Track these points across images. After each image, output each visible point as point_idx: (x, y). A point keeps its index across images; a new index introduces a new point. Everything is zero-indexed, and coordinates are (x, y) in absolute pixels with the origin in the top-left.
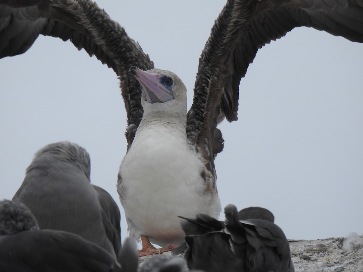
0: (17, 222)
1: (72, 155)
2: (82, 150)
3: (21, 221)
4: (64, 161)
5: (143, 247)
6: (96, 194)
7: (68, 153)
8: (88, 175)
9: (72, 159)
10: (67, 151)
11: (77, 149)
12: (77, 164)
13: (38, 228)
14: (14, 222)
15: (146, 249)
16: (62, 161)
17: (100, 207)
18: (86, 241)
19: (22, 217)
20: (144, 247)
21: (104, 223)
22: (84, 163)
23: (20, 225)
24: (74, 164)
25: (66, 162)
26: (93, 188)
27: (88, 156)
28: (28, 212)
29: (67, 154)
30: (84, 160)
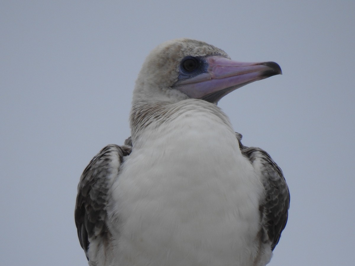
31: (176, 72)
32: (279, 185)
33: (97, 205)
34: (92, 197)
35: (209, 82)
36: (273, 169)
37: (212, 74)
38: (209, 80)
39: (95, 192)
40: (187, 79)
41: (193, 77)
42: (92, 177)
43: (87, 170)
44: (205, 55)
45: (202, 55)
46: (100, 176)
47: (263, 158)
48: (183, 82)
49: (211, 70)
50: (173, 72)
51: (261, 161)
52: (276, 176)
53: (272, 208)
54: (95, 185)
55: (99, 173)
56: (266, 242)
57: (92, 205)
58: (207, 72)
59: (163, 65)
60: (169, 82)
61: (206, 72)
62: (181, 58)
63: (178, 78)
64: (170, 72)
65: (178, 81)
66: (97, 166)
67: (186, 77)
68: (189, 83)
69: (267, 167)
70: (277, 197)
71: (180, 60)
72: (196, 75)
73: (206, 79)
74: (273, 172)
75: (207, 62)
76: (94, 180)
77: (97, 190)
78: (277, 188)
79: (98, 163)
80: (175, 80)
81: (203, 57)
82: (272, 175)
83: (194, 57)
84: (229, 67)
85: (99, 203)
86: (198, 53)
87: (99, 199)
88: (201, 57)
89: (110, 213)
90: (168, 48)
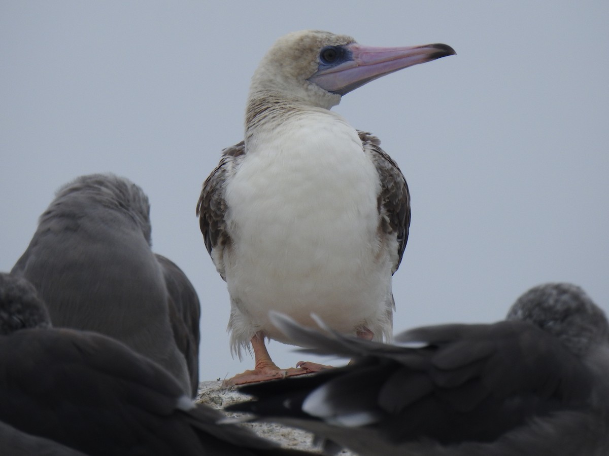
0: (11, 314)
1: (122, 196)
2: (136, 189)
3: (19, 312)
4: (109, 207)
5: (257, 366)
6: (161, 269)
7: (116, 195)
8: (147, 235)
9: (121, 205)
10: (114, 192)
11: (129, 187)
12: (130, 214)
13: (50, 326)
14: (5, 315)
15: (261, 369)
16: (105, 206)
17: (166, 294)
18: (137, 355)
19: (19, 306)
20: (259, 366)
21: (171, 320)
22: (141, 212)
23: (16, 319)
24: (125, 213)
25: (112, 209)
26: (156, 260)
27: (146, 200)
28: (34, 295)
29: (115, 197)
30: (141, 207)
31: (315, 62)
32: (392, 173)
33: (216, 215)
34: (212, 208)
35: (357, 70)
36: (383, 159)
37: (359, 61)
38: (355, 67)
39: (214, 202)
40: (328, 68)
41: (336, 66)
42: (211, 187)
43: (208, 181)
44: (346, 43)
45: (342, 44)
46: (218, 187)
47: (374, 150)
48: (323, 72)
49: (357, 58)
50: (312, 63)
51: (371, 152)
52: (388, 166)
53: (388, 196)
54: (214, 196)
55: (217, 184)
56: (390, 233)
57: (212, 215)
58: (353, 60)
59: (300, 57)
60: (308, 73)
61: (350, 59)
62: (320, 48)
63: (318, 69)
64: (309, 63)
65: (318, 71)
66: (216, 178)
67: (328, 67)
68: (331, 73)
69: (377, 158)
70: (392, 184)
71: (319, 50)
72: (339, 64)
73: (352, 67)
74: (383, 161)
75: (349, 49)
76: (213, 190)
77: (216, 201)
78: (391, 175)
79: (217, 174)
80: (315, 70)
81: (344, 45)
82: (382, 164)
83: (334, 47)
84: (379, 53)
85: (218, 213)
86: (338, 42)
87: (219, 209)
88: (342, 45)
89: (229, 222)
90: (302, 40)
